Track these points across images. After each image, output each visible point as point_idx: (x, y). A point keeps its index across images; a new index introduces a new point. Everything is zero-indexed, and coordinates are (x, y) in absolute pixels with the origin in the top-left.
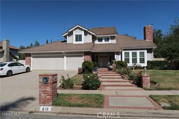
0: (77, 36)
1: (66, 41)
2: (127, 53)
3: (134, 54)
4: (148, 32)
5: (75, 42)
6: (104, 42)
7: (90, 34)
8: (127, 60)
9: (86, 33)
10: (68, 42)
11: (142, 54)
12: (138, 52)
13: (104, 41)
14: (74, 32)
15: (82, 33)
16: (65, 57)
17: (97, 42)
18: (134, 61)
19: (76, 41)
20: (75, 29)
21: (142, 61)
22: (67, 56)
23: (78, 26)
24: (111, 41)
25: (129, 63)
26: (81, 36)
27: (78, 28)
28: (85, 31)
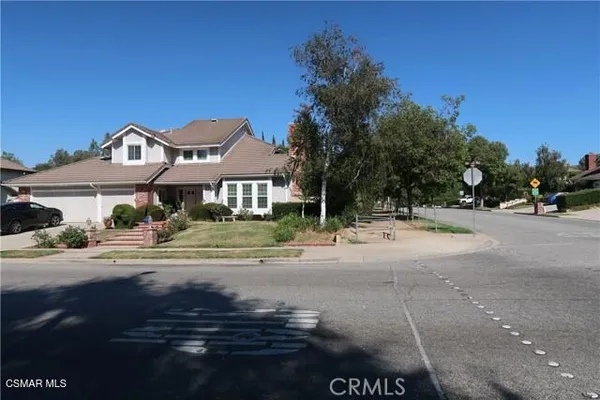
0: (130, 148)
1: (110, 158)
2: (232, 185)
3: (247, 189)
5: (127, 162)
6: (195, 159)
7: (159, 144)
8: (233, 201)
9: (150, 142)
10: (113, 161)
11: (262, 188)
12: (255, 184)
13: (195, 157)
14: (124, 139)
15: (142, 142)
16: (99, 196)
17: (180, 160)
18: (247, 202)
19: (130, 159)
20: (127, 133)
21: (262, 202)
22: (103, 194)
23: (131, 126)
24: (210, 159)
25: (236, 207)
27: (132, 130)
28: (148, 139)
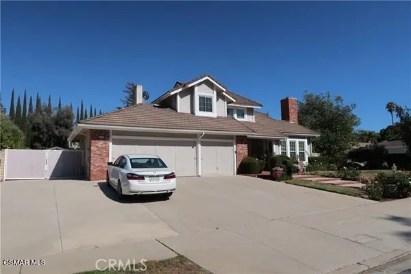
0: (201, 99)
3: (292, 145)
4: (292, 108)
5: (199, 113)
7: (225, 98)
9: (219, 96)
10: (179, 110)
11: (301, 146)
12: (297, 142)
14: (196, 89)
15: (214, 95)
19: (201, 109)
20: (199, 84)
21: (302, 157)
23: (207, 78)
24: (247, 118)
26: (210, 100)
